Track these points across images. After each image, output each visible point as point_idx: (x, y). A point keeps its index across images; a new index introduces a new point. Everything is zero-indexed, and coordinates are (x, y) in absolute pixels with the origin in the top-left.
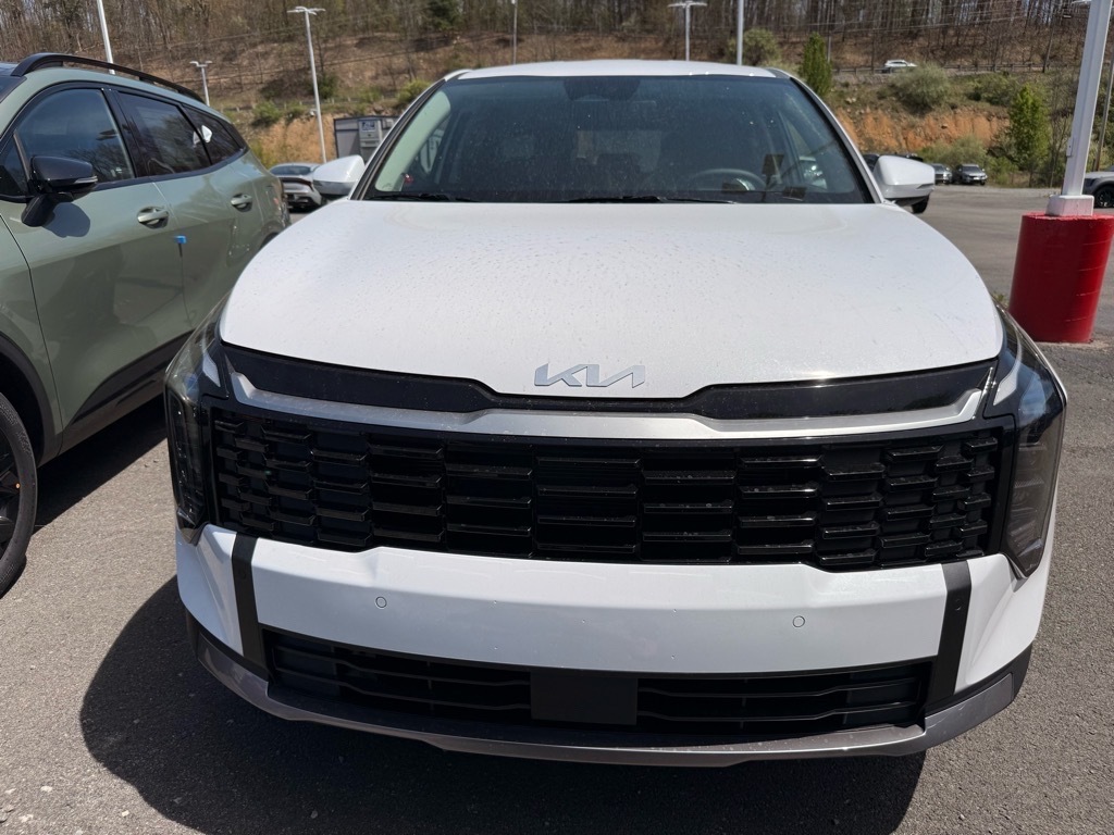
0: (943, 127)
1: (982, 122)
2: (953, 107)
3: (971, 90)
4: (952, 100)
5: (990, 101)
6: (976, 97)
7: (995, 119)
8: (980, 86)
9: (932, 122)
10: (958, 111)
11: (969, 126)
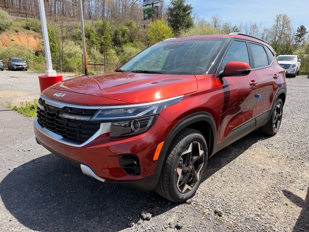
0: (12, 40)
1: (32, 39)
2: (16, 32)
3: (25, 25)
4: (16, 28)
5: (34, 30)
6: (28, 28)
7: (38, 38)
8: (28, 23)
9: (6, 37)
10: (19, 33)
11: (26, 41)
